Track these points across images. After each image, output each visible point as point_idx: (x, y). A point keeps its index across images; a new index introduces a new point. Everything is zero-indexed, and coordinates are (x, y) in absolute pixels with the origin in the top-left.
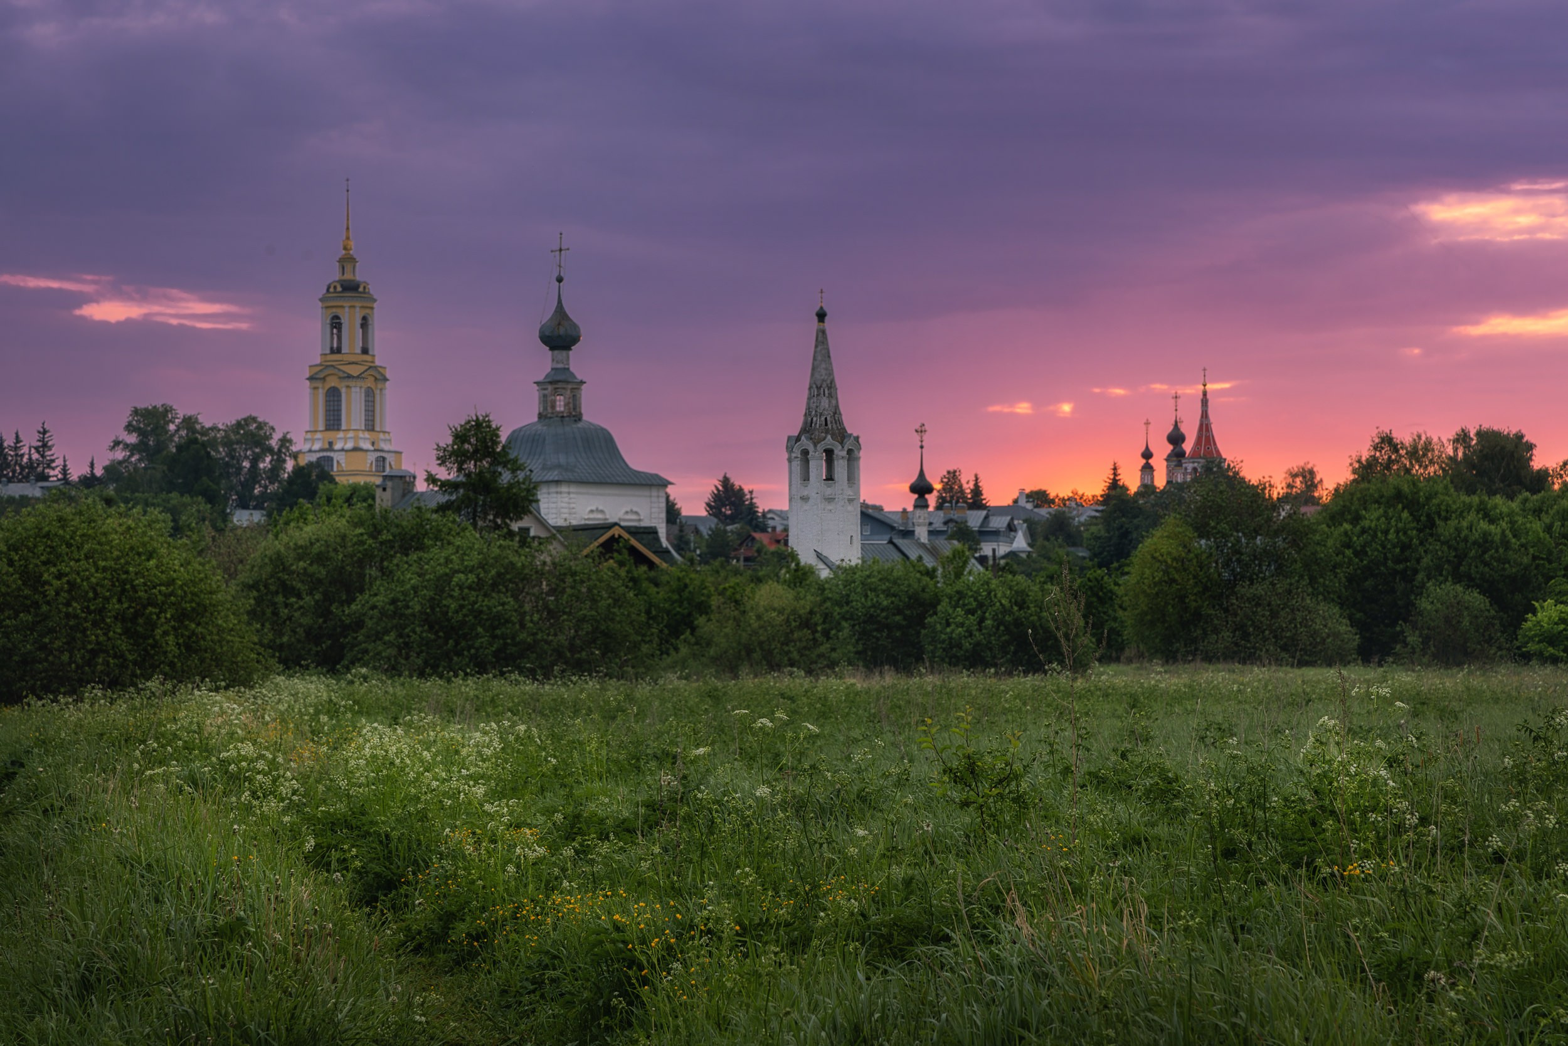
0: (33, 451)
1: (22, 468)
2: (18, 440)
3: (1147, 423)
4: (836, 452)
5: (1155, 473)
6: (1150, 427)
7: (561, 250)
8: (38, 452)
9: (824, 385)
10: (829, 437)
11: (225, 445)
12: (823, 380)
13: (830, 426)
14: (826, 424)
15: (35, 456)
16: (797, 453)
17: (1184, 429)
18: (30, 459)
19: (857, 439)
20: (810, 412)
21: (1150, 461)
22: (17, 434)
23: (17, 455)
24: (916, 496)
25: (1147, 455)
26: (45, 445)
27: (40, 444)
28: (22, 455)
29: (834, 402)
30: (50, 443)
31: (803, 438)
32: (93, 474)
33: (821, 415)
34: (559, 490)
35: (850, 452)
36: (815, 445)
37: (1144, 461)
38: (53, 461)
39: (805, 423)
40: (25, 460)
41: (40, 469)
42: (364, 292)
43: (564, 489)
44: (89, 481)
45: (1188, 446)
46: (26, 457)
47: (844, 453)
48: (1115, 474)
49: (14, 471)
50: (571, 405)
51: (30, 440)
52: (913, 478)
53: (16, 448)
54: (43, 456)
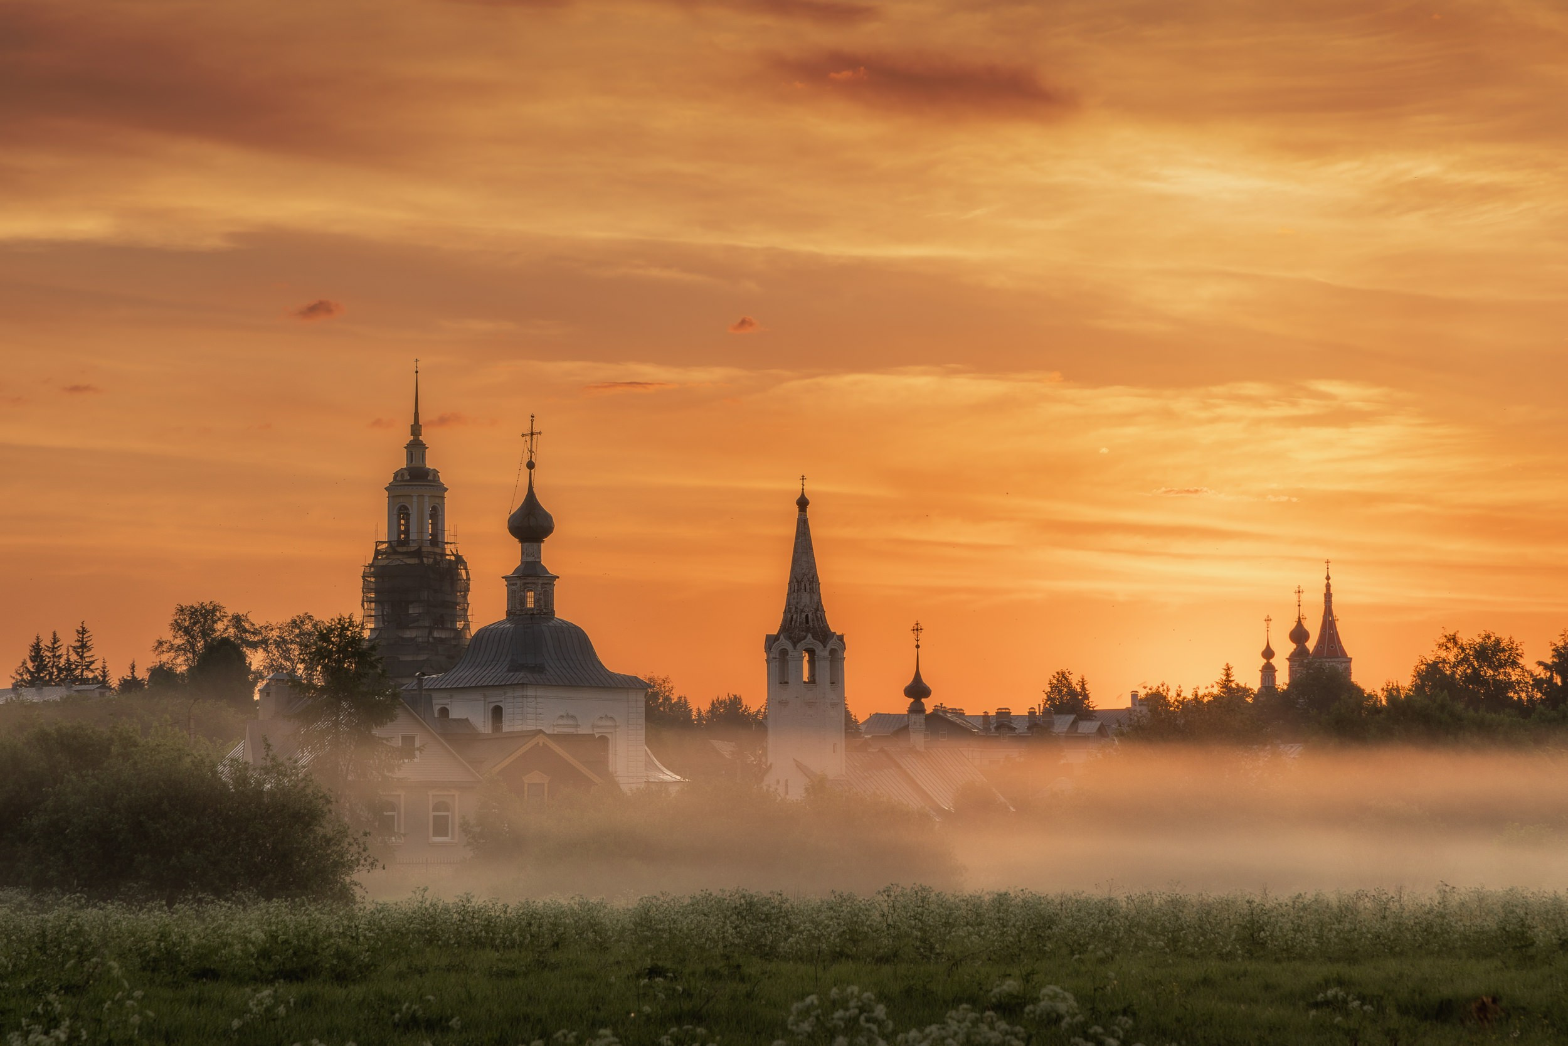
0: (71, 652)
1: (60, 670)
2: (55, 641)
3: (1268, 620)
4: (817, 652)
5: (1277, 674)
6: (1271, 623)
7: (532, 434)
8: (77, 653)
9: (805, 579)
10: (810, 636)
11: (278, 645)
12: (804, 574)
13: (811, 623)
14: (807, 622)
15: (74, 657)
16: (775, 653)
17: (1307, 625)
18: (68, 660)
19: (841, 638)
20: (790, 612)
21: (1271, 661)
22: (55, 635)
23: (54, 656)
24: (912, 700)
25: (1268, 653)
26: (84, 646)
27: (78, 644)
28: (60, 656)
29: (816, 598)
30: (89, 644)
31: (782, 637)
32: (134, 678)
33: (802, 611)
34: (525, 693)
35: (833, 652)
36: (795, 646)
37: (1265, 661)
38: (92, 662)
39: (785, 621)
40: (63, 661)
41: (78, 672)
42: (434, 481)
43: (530, 692)
44: (130, 685)
45: (1311, 645)
46: (65, 657)
47: (826, 653)
48: (1228, 675)
49: (51, 674)
50: (542, 602)
51: (69, 640)
52: (909, 680)
53: (53, 649)
54: (81, 657)
